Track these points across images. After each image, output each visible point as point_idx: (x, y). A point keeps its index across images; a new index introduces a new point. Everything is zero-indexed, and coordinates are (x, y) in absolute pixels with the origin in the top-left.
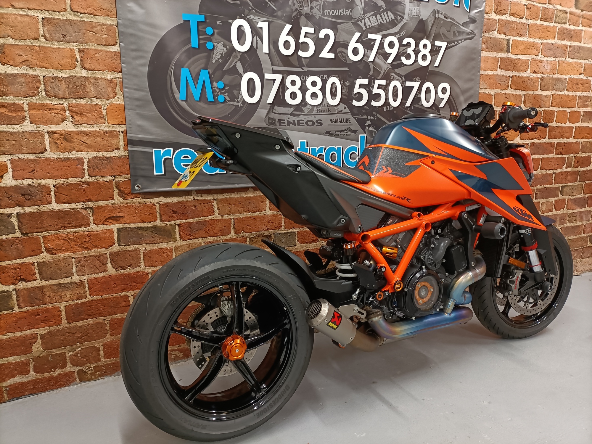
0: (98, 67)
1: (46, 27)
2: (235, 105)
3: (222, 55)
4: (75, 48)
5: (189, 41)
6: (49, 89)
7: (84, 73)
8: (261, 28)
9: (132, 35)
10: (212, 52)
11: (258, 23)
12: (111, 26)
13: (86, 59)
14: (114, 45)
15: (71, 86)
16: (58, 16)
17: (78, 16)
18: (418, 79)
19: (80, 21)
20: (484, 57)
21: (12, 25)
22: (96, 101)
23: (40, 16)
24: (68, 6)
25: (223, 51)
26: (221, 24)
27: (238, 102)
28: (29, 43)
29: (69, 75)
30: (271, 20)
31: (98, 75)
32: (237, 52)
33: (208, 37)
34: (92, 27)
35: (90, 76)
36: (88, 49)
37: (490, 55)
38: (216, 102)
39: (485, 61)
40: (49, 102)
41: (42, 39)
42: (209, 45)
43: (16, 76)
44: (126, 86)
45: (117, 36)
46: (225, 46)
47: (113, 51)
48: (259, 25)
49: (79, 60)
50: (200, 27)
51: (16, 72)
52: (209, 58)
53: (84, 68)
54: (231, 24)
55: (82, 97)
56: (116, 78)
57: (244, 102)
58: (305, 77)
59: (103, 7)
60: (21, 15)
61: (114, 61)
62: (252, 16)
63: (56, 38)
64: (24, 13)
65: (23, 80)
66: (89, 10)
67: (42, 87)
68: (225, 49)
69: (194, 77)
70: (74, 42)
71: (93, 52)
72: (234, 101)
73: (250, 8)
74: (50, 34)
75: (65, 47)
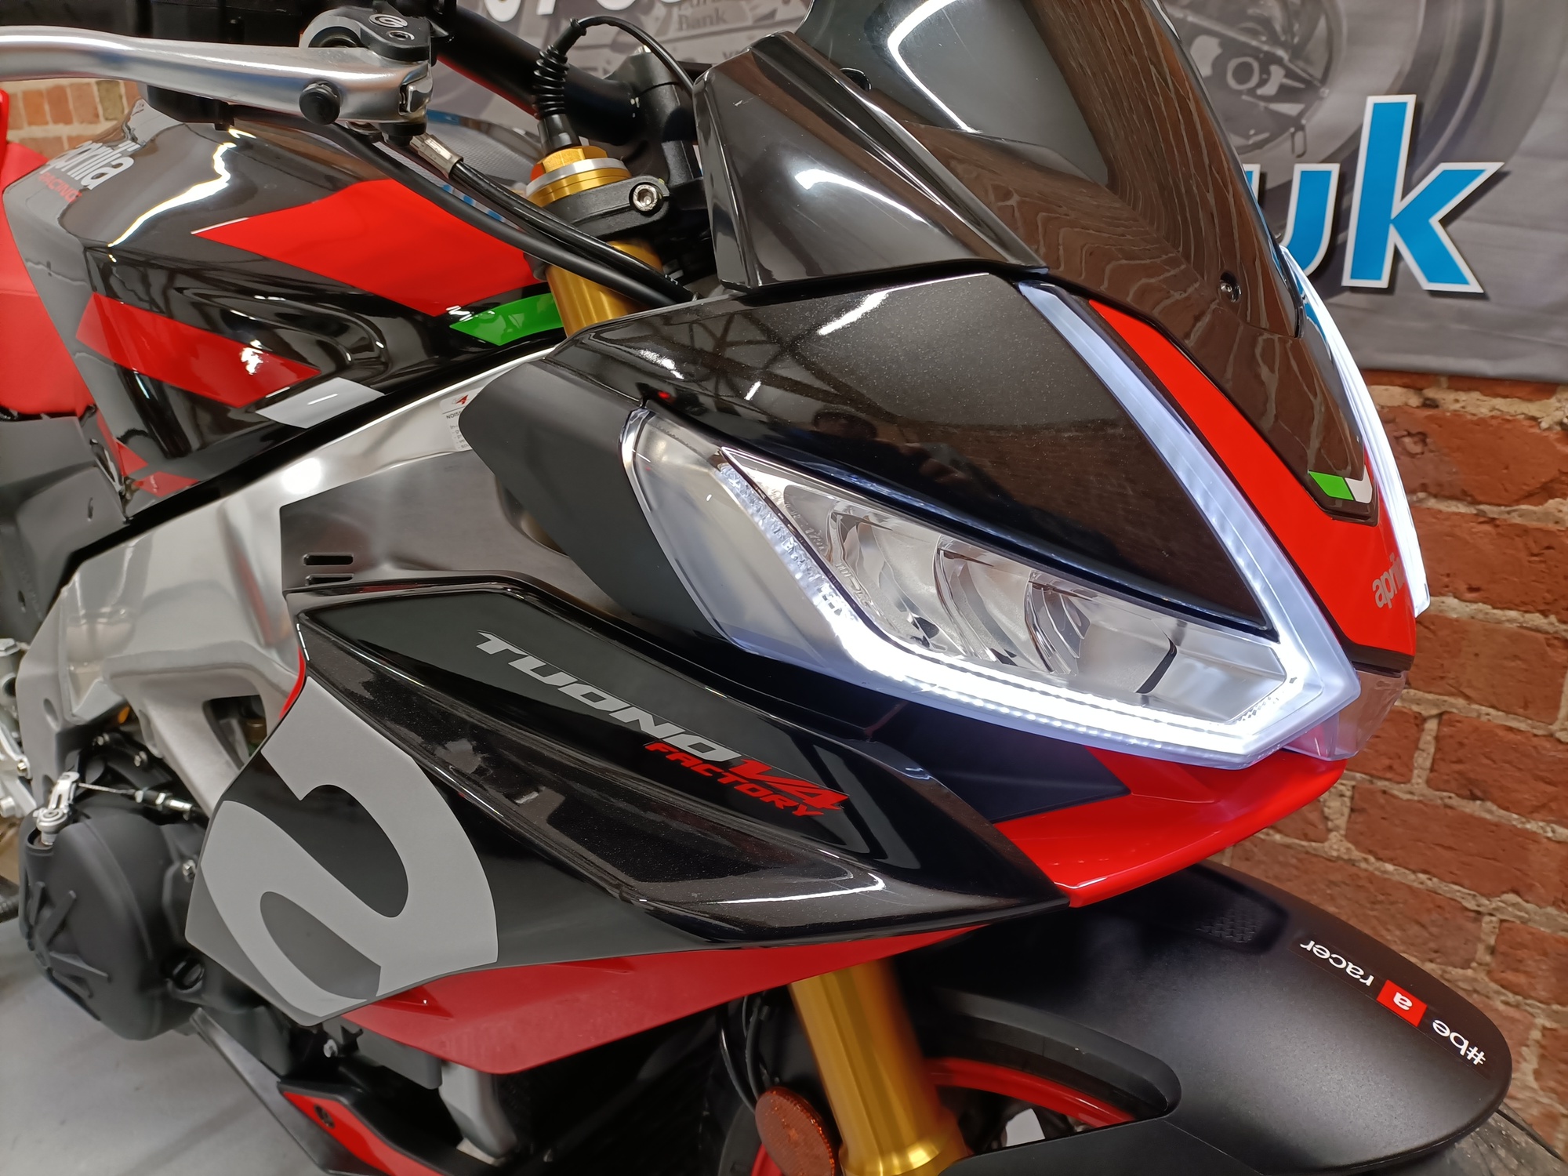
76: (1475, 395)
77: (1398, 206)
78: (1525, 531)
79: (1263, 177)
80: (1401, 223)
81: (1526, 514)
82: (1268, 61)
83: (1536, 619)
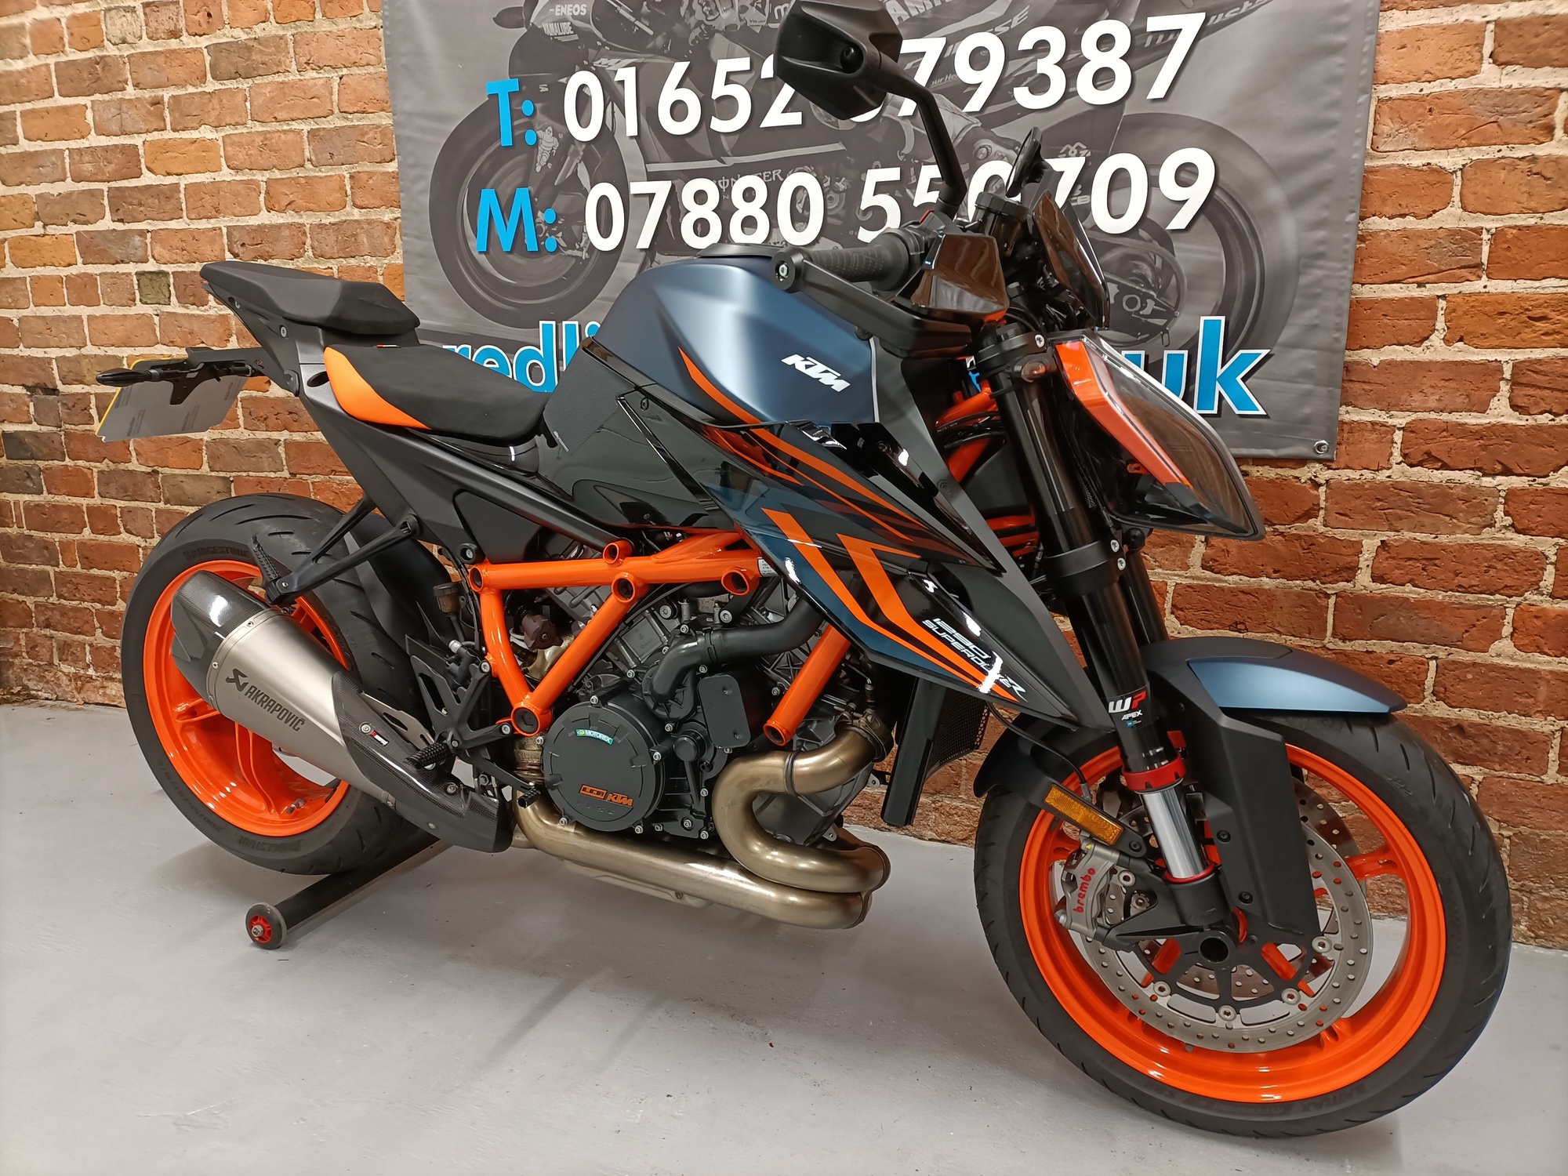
0: (372, 201)
1: (312, 144)
2: (576, 257)
3: (551, 153)
4: (345, 173)
5: (497, 134)
6: (316, 244)
7: (357, 214)
8: (622, 82)
9: (410, 139)
10: (535, 150)
11: (616, 72)
12: (386, 127)
13: (356, 190)
14: (391, 161)
15: (340, 238)
16: (325, 124)
17: (347, 119)
18: (1078, 148)
19: (349, 127)
20: (1400, 32)
21: (276, 148)
22: (371, 261)
23: (305, 127)
24: (335, 104)
25: (552, 145)
26: (547, 89)
27: (581, 249)
28: (294, 173)
29: (338, 220)
30: (641, 60)
31: (374, 215)
32: (577, 143)
33: (526, 120)
34: (363, 135)
35: (363, 218)
36: (359, 172)
37: (1433, 21)
38: (541, 251)
39: (1404, 47)
40: (316, 265)
41: (308, 165)
42: (530, 138)
43: (279, 227)
44: (406, 231)
45: (394, 144)
46: (555, 134)
47: (391, 170)
48: (618, 78)
49: (349, 192)
50: (513, 102)
51: (281, 221)
52: (531, 162)
53: (355, 205)
54: (565, 86)
55: (352, 254)
56: (396, 219)
57: (592, 248)
58: (728, 181)
59: (377, 97)
60: (285, 132)
61: (393, 189)
62: (604, 61)
63: (323, 162)
64: (287, 128)
65: (286, 232)
66: (359, 106)
67: (309, 242)
68: (556, 139)
69: (503, 206)
70: (343, 164)
71: (364, 177)
72: (574, 248)
73: (599, 43)
74: (316, 155)
75: (333, 174)
76: (1267, 467)
77: (1220, 372)
78: (1299, 537)
79: (1147, 357)
80: (1220, 380)
81: (1298, 528)
82: (1145, 297)
83: (1310, 584)
